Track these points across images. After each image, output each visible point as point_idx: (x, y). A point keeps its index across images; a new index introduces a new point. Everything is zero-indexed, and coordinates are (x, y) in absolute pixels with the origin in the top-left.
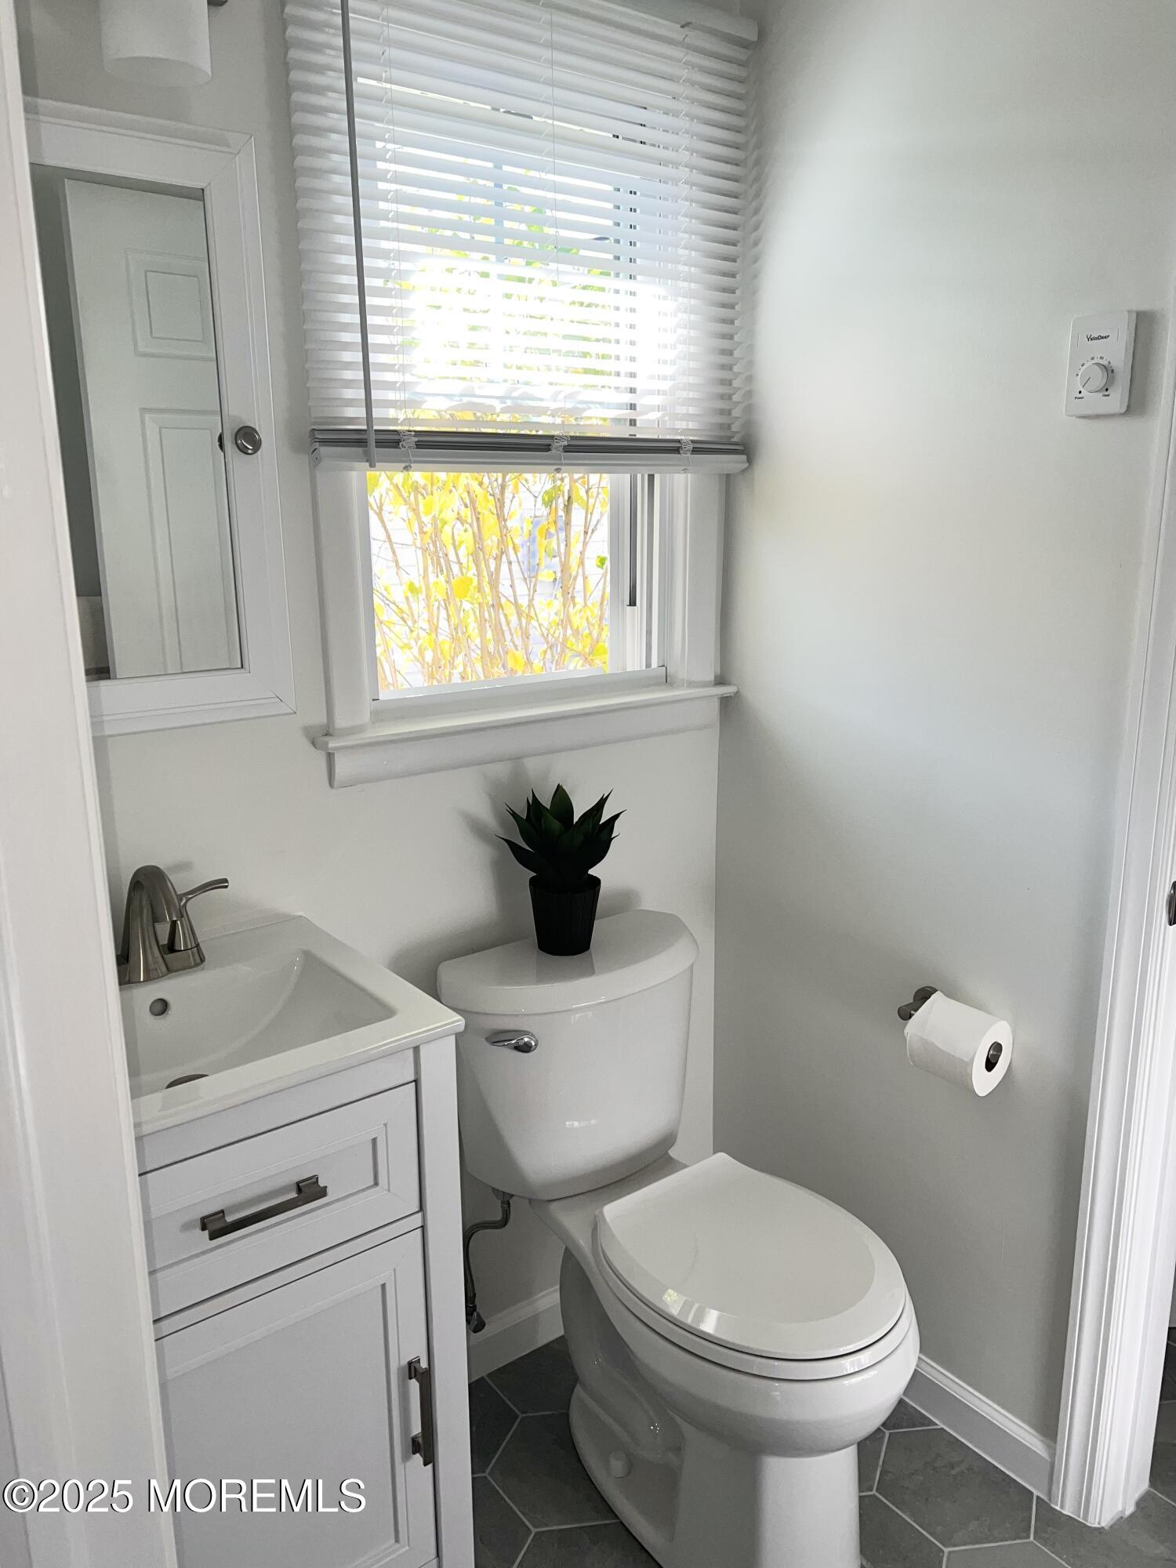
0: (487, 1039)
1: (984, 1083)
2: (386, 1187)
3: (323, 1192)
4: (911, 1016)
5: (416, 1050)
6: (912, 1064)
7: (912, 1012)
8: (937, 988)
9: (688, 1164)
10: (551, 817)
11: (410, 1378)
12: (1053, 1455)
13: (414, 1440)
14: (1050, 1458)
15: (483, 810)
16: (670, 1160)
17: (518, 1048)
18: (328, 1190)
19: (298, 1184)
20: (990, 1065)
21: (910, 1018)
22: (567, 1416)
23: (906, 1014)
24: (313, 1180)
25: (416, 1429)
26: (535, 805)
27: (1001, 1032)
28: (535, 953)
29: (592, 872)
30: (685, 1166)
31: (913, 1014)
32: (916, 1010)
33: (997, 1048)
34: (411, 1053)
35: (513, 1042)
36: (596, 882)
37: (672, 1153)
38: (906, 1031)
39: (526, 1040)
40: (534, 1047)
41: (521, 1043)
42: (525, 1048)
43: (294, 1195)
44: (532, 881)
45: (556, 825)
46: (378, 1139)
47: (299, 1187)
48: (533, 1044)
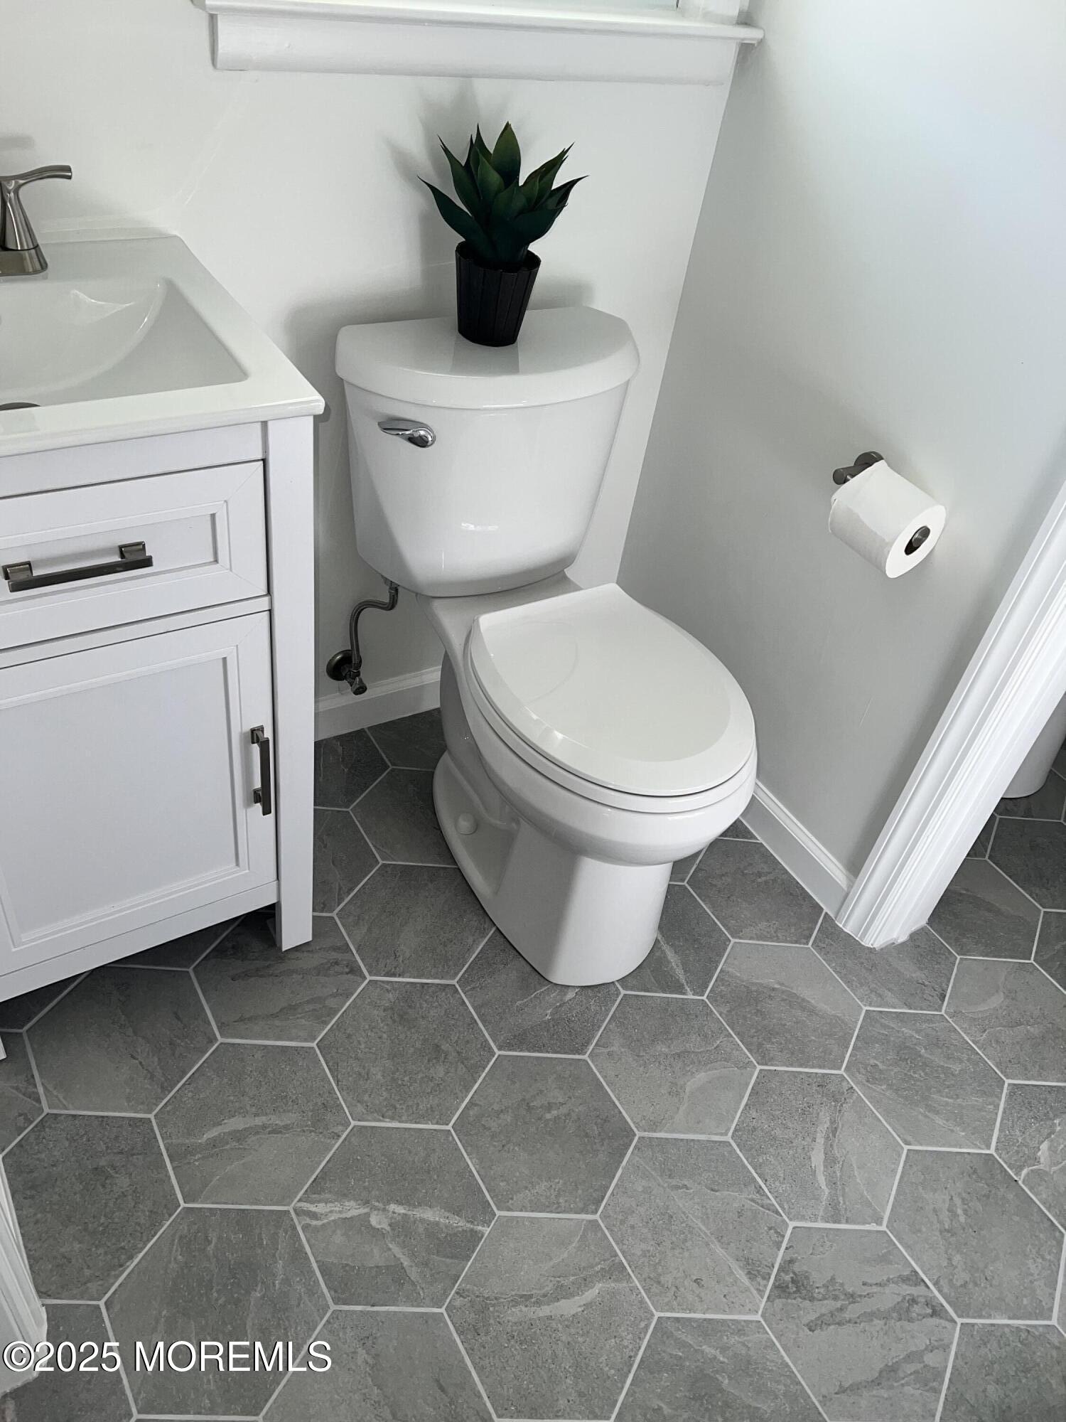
0: (379, 424)
1: (898, 564)
2: (228, 567)
3: (147, 562)
4: (845, 481)
5: (264, 424)
6: (830, 531)
7: (848, 477)
8: (884, 457)
9: (582, 587)
10: (491, 168)
11: (253, 743)
12: (850, 887)
13: (255, 792)
14: (848, 888)
15: (416, 145)
16: (565, 578)
17: (412, 440)
18: (154, 560)
19: (121, 547)
20: (910, 548)
21: (845, 482)
22: (432, 774)
23: (840, 478)
24: (141, 546)
25: (258, 784)
26: (477, 145)
27: (935, 518)
28: (453, 338)
29: (534, 247)
30: (577, 589)
31: (849, 480)
32: (853, 476)
33: (925, 532)
34: (258, 426)
35: (407, 433)
36: (534, 262)
37: (568, 572)
38: (834, 497)
39: (422, 433)
40: (430, 442)
41: (416, 435)
42: (421, 442)
43: (117, 559)
44: (461, 249)
45: (494, 178)
46: (216, 515)
47: (122, 550)
48: (430, 439)
